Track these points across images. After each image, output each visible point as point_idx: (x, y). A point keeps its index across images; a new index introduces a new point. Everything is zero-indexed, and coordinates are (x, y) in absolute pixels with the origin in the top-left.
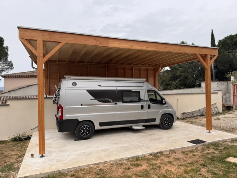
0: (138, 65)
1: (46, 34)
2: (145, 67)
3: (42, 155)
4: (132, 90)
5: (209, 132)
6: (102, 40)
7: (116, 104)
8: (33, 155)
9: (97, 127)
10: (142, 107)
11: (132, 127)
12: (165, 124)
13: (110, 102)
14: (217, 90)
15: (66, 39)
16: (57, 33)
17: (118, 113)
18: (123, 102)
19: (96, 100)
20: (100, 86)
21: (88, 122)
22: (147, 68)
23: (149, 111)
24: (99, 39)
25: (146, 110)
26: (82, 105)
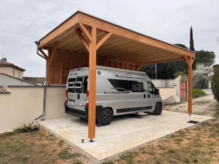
0: (126, 61)
1: (99, 22)
2: (130, 63)
3: (91, 140)
4: (138, 82)
5: (190, 116)
6: (135, 35)
7: (128, 93)
8: (83, 141)
9: (115, 114)
10: (145, 96)
11: (137, 113)
12: (158, 111)
13: (124, 91)
14: (174, 86)
15: (113, 30)
16: (107, 23)
17: (129, 101)
18: (133, 91)
19: (115, 89)
20: (117, 76)
21: (109, 109)
22: (131, 64)
23: (148, 99)
24: (134, 34)
25: (147, 99)
26: (105, 93)
